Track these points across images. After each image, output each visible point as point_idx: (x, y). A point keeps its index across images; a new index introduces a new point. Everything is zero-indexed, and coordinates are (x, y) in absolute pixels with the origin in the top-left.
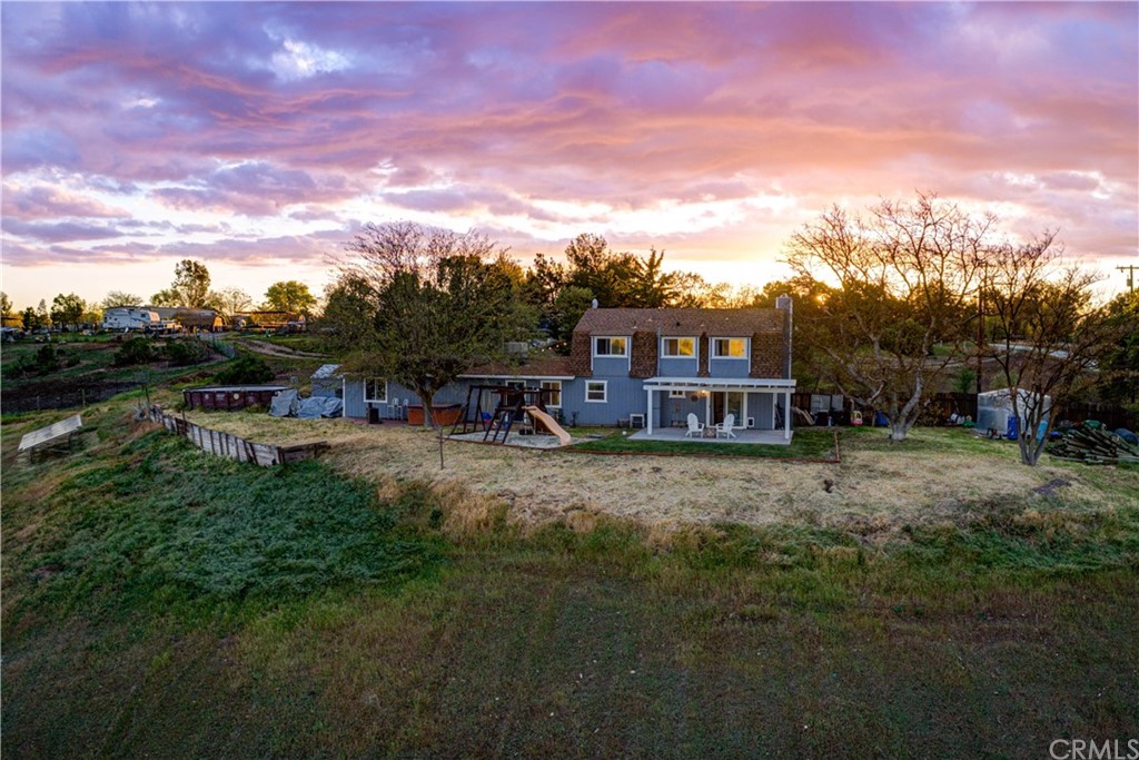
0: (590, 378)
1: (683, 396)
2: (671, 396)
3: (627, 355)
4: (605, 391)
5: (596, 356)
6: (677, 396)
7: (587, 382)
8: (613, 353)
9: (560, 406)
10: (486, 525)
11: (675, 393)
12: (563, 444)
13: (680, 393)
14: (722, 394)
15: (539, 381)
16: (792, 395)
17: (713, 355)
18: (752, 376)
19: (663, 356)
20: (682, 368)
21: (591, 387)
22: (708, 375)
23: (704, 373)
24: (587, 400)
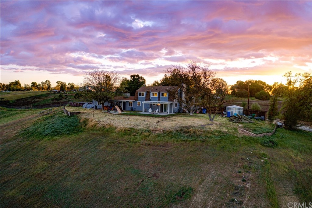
0: (138, 101)
1: (155, 105)
2: (153, 105)
3: (145, 96)
4: (141, 104)
5: (139, 96)
6: (154, 105)
7: (137, 102)
8: (142, 95)
9: (132, 107)
10: (92, 126)
11: (154, 104)
12: (119, 113)
13: (155, 104)
14: (163, 104)
15: (128, 101)
16: (170, 105)
17: (161, 96)
18: (168, 101)
19: (151, 97)
20: (155, 99)
21: (138, 103)
22: (160, 101)
23: (159, 100)
24: (137, 106)
